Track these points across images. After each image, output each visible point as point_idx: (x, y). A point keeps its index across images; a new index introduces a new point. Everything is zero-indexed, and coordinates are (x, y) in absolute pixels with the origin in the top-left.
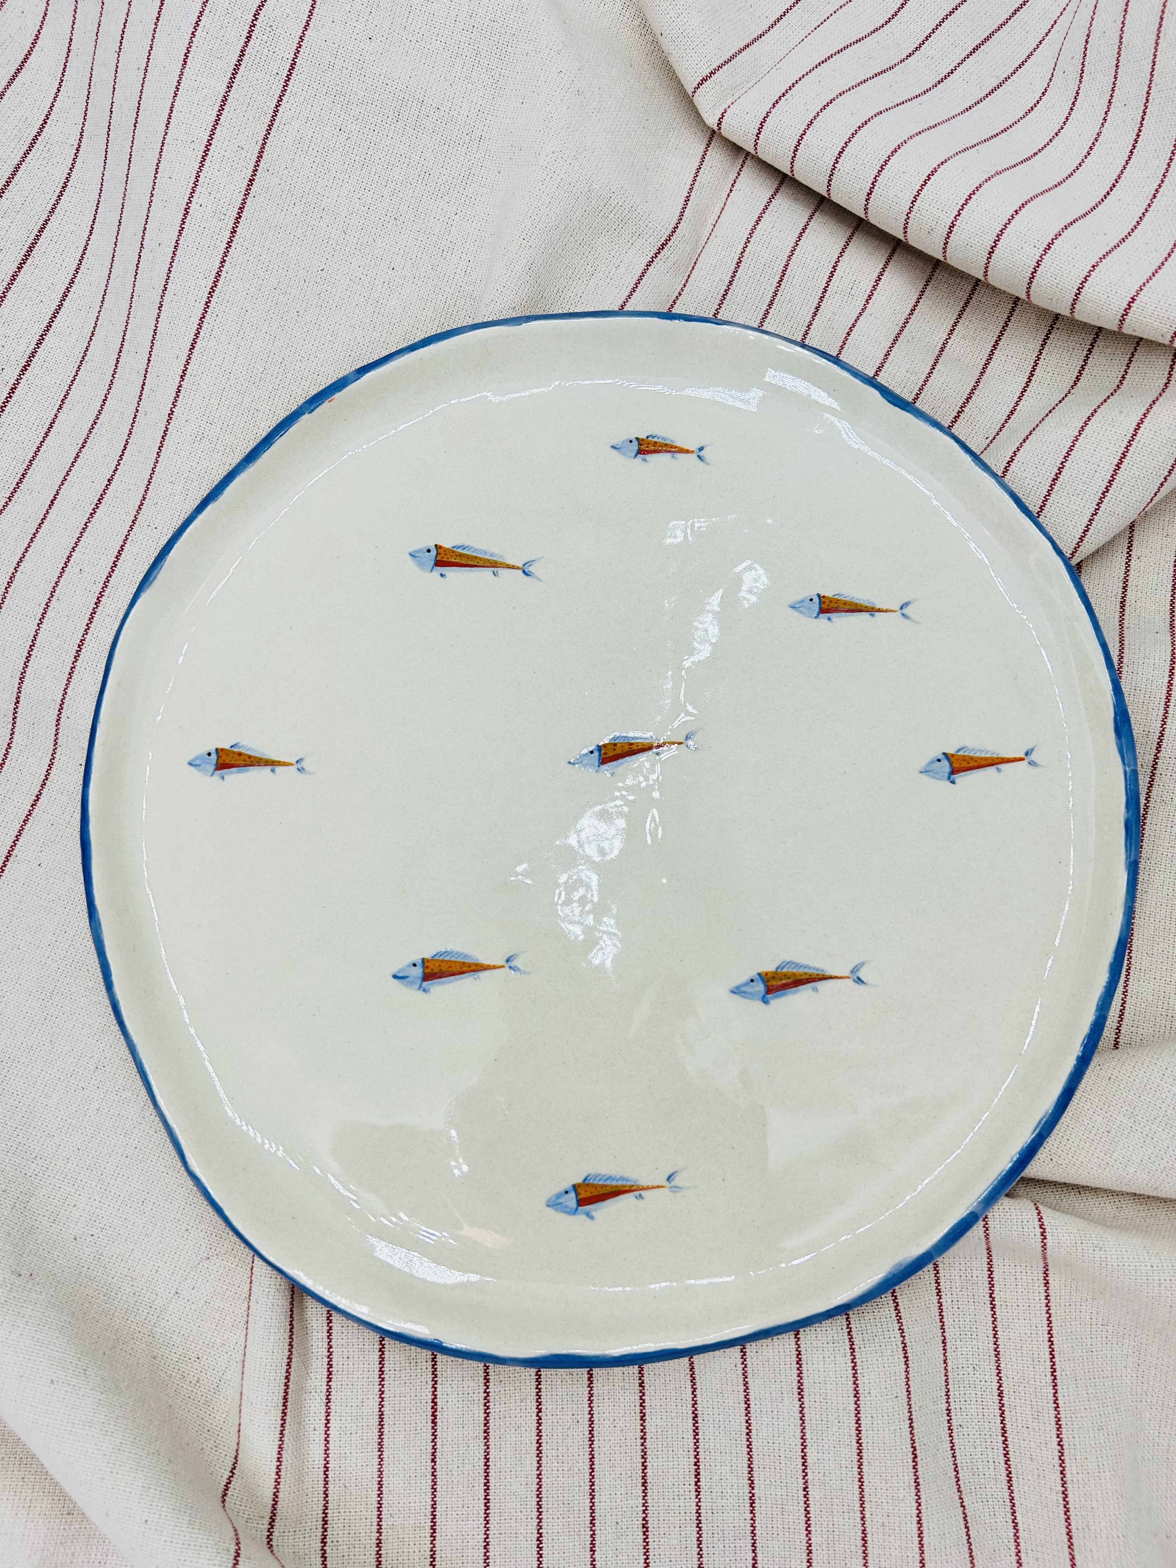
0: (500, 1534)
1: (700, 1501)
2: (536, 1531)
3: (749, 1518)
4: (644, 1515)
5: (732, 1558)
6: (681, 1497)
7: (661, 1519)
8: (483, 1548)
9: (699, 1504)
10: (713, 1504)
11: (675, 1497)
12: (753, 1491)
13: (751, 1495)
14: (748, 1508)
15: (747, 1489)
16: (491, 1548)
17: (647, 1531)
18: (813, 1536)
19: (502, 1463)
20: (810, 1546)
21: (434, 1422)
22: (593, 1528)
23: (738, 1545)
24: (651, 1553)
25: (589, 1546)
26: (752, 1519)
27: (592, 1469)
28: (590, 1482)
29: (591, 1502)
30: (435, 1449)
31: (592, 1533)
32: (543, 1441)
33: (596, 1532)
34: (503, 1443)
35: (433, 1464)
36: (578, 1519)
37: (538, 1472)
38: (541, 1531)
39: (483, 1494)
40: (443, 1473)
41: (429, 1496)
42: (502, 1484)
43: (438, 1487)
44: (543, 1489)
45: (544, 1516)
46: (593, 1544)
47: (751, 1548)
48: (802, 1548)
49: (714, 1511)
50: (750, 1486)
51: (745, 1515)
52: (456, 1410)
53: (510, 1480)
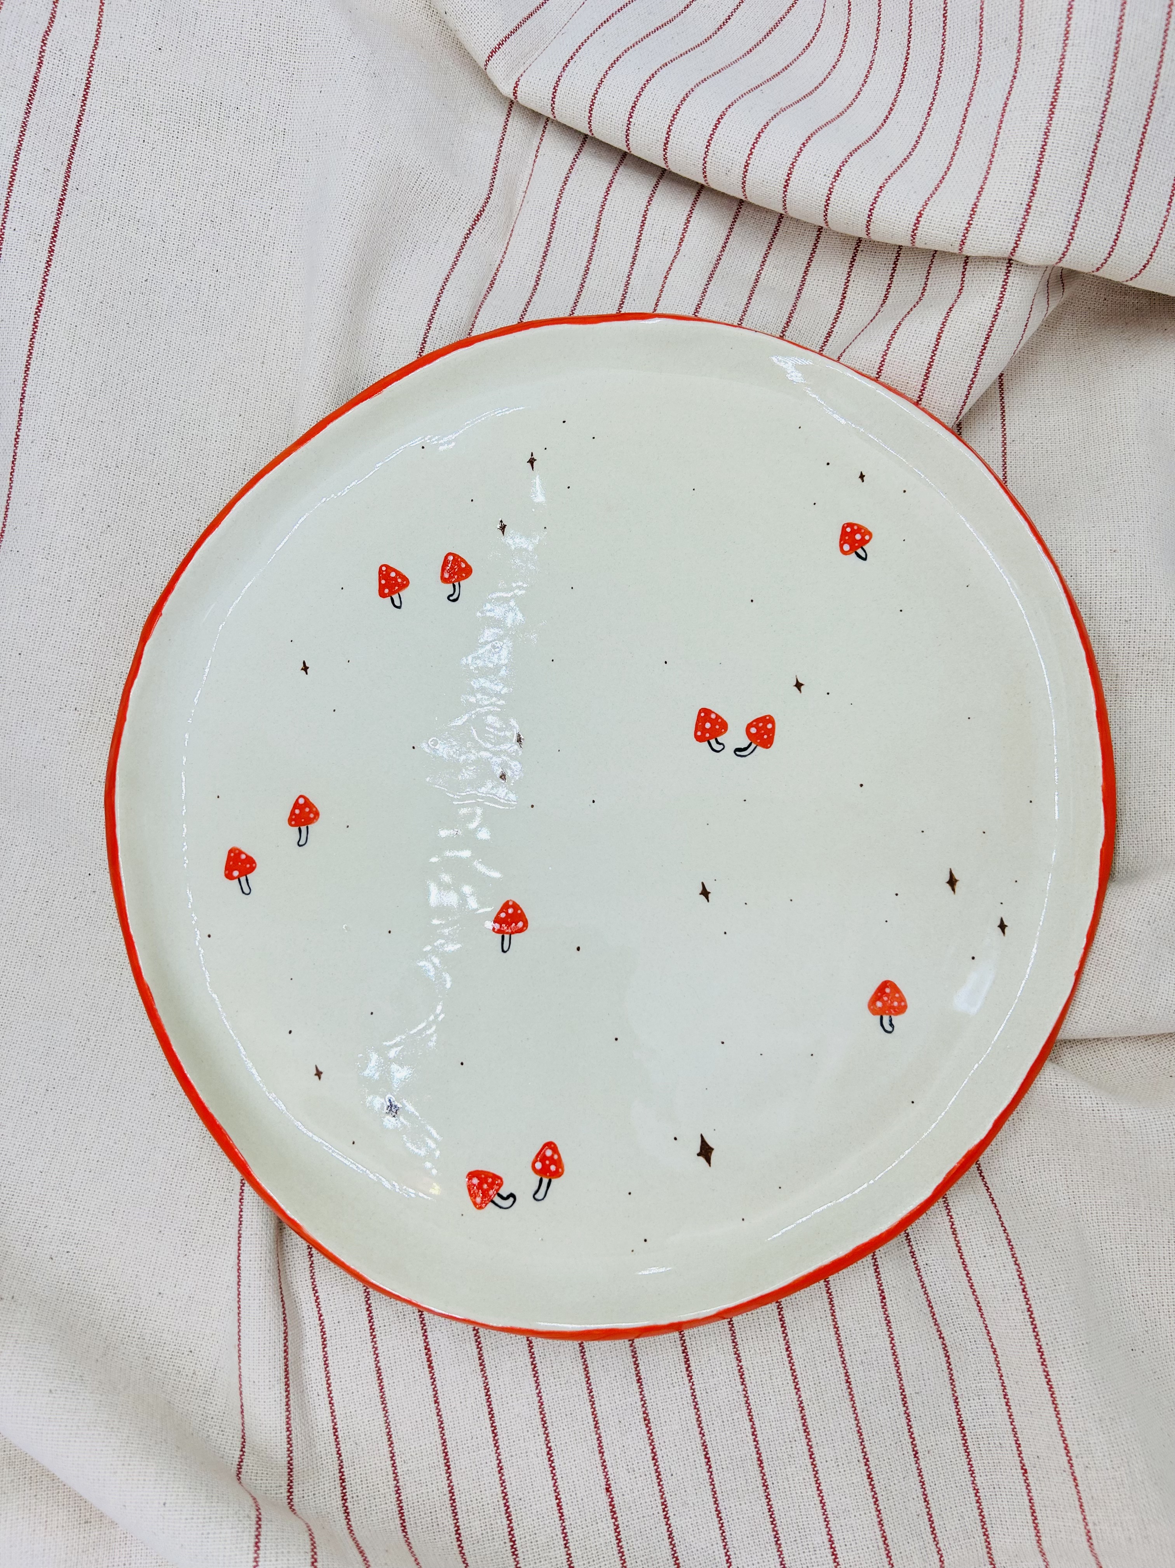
0: (512, 1456)
1: (693, 1385)
2: (545, 1446)
3: (741, 1390)
4: (644, 1409)
5: (731, 1431)
6: (675, 1384)
7: (660, 1409)
8: (497, 1473)
9: (693, 1387)
10: (706, 1384)
11: (670, 1386)
12: (740, 1364)
13: (739, 1368)
14: (739, 1380)
15: (735, 1363)
16: (505, 1471)
17: (649, 1423)
18: (802, 1393)
19: (502, 1390)
20: (801, 1403)
21: (430, 1367)
22: (598, 1432)
23: (735, 1418)
24: (656, 1443)
25: (597, 1449)
26: (744, 1390)
27: (588, 1378)
28: (588, 1389)
29: (592, 1408)
30: (436, 1391)
31: (598, 1436)
32: (537, 1361)
33: (602, 1435)
34: (499, 1371)
35: (436, 1405)
36: (582, 1426)
37: (538, 1391)
38: (549, 1445)
39: (488, 1422)
40: (448, 1411)
41: (438, 1435)
42: (505, 1409)
43: (445, 1425)
44: (545, 1406)
45: (550, 1430)
46: (600, 1446)
47: (747, 1418)
48: (795, 1407)
49: (708, 1391)
50: (737, 1360)
51: (737, 1388)
52: (450, 1351)
53: (512, 1404)
